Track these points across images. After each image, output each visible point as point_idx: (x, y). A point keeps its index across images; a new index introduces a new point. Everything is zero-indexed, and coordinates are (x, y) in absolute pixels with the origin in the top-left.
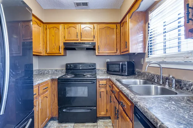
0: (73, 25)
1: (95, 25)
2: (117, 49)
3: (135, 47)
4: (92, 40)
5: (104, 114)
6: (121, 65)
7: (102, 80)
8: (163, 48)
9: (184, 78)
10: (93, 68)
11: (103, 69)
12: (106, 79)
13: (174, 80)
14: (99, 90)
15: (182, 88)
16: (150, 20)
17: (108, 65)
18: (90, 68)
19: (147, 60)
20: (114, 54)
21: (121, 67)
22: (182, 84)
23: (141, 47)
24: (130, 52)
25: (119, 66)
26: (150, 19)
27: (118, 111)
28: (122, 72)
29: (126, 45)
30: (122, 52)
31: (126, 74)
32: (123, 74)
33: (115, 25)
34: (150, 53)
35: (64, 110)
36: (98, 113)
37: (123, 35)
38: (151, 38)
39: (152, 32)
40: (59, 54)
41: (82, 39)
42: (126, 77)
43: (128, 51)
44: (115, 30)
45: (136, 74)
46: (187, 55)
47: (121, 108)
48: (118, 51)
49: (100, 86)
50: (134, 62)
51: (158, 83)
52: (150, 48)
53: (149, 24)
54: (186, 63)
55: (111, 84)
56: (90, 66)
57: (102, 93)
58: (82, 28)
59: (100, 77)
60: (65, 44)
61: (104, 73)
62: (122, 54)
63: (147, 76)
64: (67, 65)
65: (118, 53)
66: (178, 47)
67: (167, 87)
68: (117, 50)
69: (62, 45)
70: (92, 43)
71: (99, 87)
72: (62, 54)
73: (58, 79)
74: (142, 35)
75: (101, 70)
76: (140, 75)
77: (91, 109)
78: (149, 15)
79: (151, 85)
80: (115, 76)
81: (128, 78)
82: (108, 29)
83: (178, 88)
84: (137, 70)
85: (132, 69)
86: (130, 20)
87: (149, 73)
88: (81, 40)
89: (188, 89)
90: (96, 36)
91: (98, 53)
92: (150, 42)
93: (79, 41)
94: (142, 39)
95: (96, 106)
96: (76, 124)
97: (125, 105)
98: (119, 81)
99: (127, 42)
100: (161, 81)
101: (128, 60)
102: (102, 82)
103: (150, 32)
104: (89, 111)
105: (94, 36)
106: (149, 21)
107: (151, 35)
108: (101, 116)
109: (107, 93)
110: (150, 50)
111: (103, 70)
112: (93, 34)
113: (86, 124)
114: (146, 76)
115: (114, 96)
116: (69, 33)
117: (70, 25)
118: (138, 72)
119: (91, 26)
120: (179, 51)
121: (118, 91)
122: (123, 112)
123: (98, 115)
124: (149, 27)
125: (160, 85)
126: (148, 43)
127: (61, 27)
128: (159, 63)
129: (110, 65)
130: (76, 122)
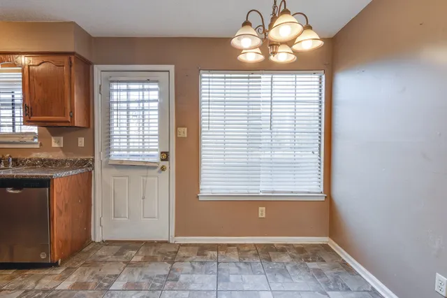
13: (11, 159)
15: (18, 165)
89: (23, 165)
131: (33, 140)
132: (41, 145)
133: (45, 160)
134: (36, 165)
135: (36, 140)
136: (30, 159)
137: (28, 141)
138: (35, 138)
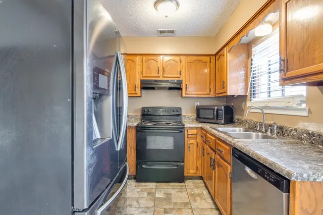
0: (153, 57)
1: (182, 57)
2: (210, 89)
3: (234, 88)
4: (178, 77)
5: (193, 172)
6: (215, 110)
7: (192, 128)
8: (267, 90)
9: (285, 124)
10: (178, 113)
11: (190, 115)
12: (196, 128)
13: (276, 126)
14: (188, 141)
15: (283, 135)
16: (254, 55)
17: (198, 110)
18: (174, 113)
19: (249, 104)
20: (207, 96)
21: (215, 112)
22: (284, 130)
23: (241, 87)
24: (228, 94)
25: (214, 111)
26: (254, 53)
27: (214, 161)
28: (217, 119)
29: (224, 85)
30: (218, 94)
31: (223, 122)
32: (219, 121)
33: (209, 58)
34: (252, 96)
35: (144, 166)
36: (185, 171)
37: (218, 71)
38: (254, 78)
39: (255, 70)
40: (135, 95)
41: (165, 76)
42: (222, 125)
43: (225, 92)
44: (208, 63)
45: (235, 123)
46: (288, 100)
47: (218, 157)
48: (212, 92)
49: (189, 136)
50: (232, 106)
51: (260, 131)
52: (252, 89)
53: (252, 60)
54: (287, 108)
55: (204, 133)
56: (173, 111)
57: (191, 146)
58: (164, 61)
59: (189, 126)
60: (142, 81)
61: (193, 121)
62: (217, 96)
63: (249, 124)
64: (143, 109)
65: (212, 94)
66: (281, 91)
67: (269, 134)
68: (210, 91)
69: (138, 83)
70: (178, 81)
71: (188, 138)
72: (139, 95)
73: (137, 126)
74: (244, 72)
75: (188, 117)
76: (241, 123)
77: (177, 166)
78: (252, 49)
79: (252, 133)
80: (208, 124)
81: (225, 127)
82: (199, 63)
83: (280, 135)
84: (236, 117)
85: (229, 116)
86: (228, 54)
87: (251, 121)
88: (163, 77)
89: (288, 135)
90: (183, 72)
91: (186, 94)
92: (253, 83)
93: (161, 78)
94: (243, 78)
95: (183, 162)
96: (158, 184)
97: (223, 151)
98: (214, 128)
99: (225, 81)
100: (264, 128)
101: (225, 104)
102: (191, 132)
103: (253, 69)
104: (175, 168)
105: (181, 72)
106: (253, 57)
107: (254, 74)
108: (189, 175)
109: (197, 146)
110: (252, 92)
111: (190, 117)
112: (179, 69)
113: (171, 184)
114: (247, 125)
115: (208, 147)
116: (148, 68)
117: (149, 57)
118: (238, 120)
119: (177, 59)
120: (283, 95)
121: (214, 139)
122: (221, 160)
123: (186, 174)
124: (251, 64)
125: (262, 132)
126: (250, 83)
127: (138, 59)
128: (262, 108)
129: (201, 110)
130: (157, 182)
131: (300, 105)
132: (310, 112)
133: (313, 135)
134: (301, 139)
135: (304, 106)
136: (296, 130)
137: (295, 106)
138: (302, 102)
